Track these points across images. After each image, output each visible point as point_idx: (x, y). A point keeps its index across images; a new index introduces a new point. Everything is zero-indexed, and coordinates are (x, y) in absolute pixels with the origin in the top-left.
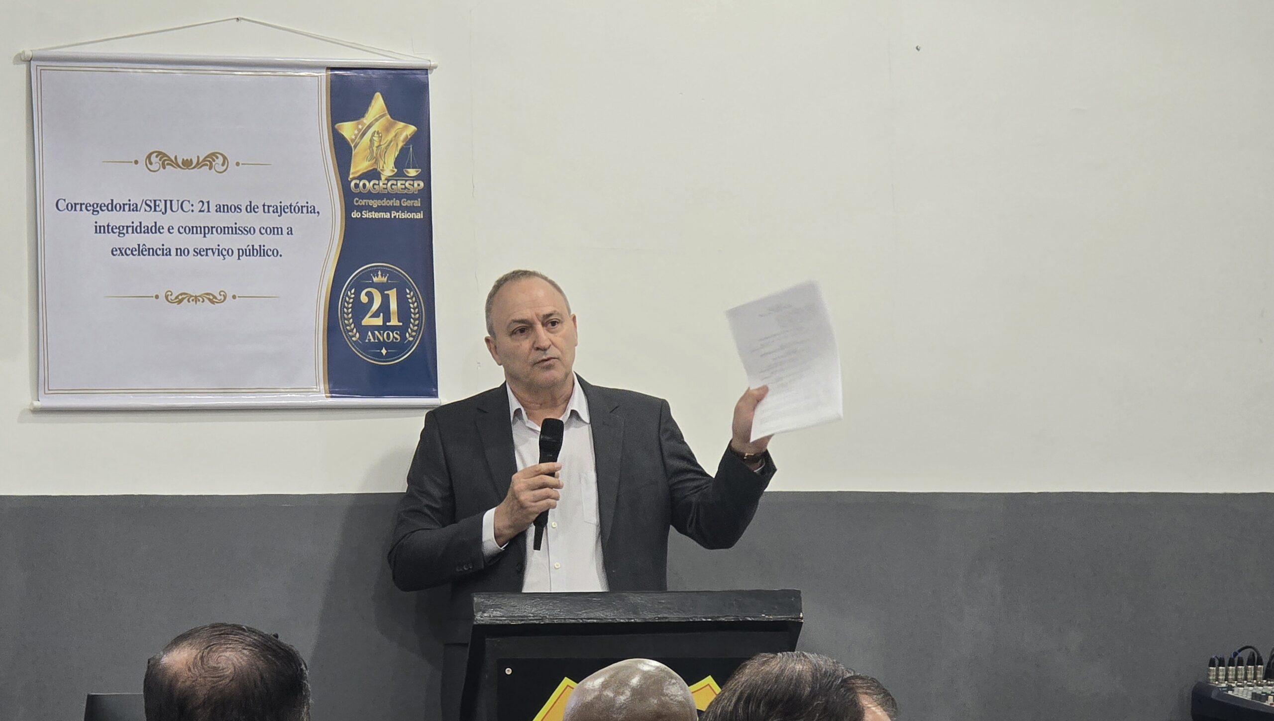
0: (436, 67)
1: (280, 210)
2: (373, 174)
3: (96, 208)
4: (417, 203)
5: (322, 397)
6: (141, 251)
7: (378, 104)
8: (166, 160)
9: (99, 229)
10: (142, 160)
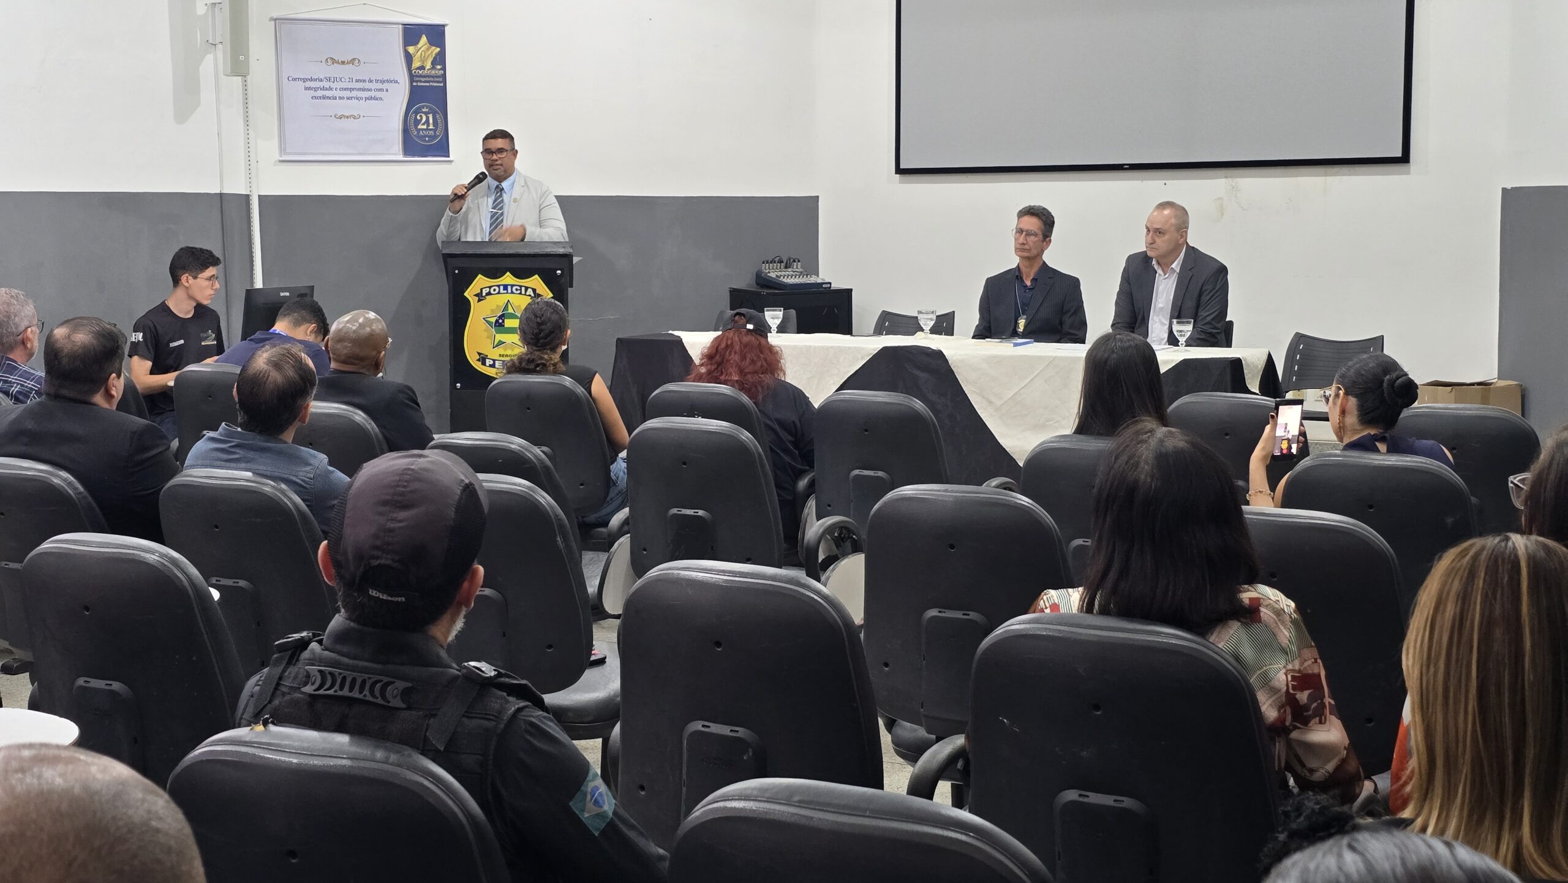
0: (447, 25)
1: (383, 82)
2: (422, 68)
3: (305, 80)
4: (441, 79)
5: (401, 157)
6: (324, 97)
7: (424, 39)
8: (334, 61)
9: (307, 89)
10: (324, 61)
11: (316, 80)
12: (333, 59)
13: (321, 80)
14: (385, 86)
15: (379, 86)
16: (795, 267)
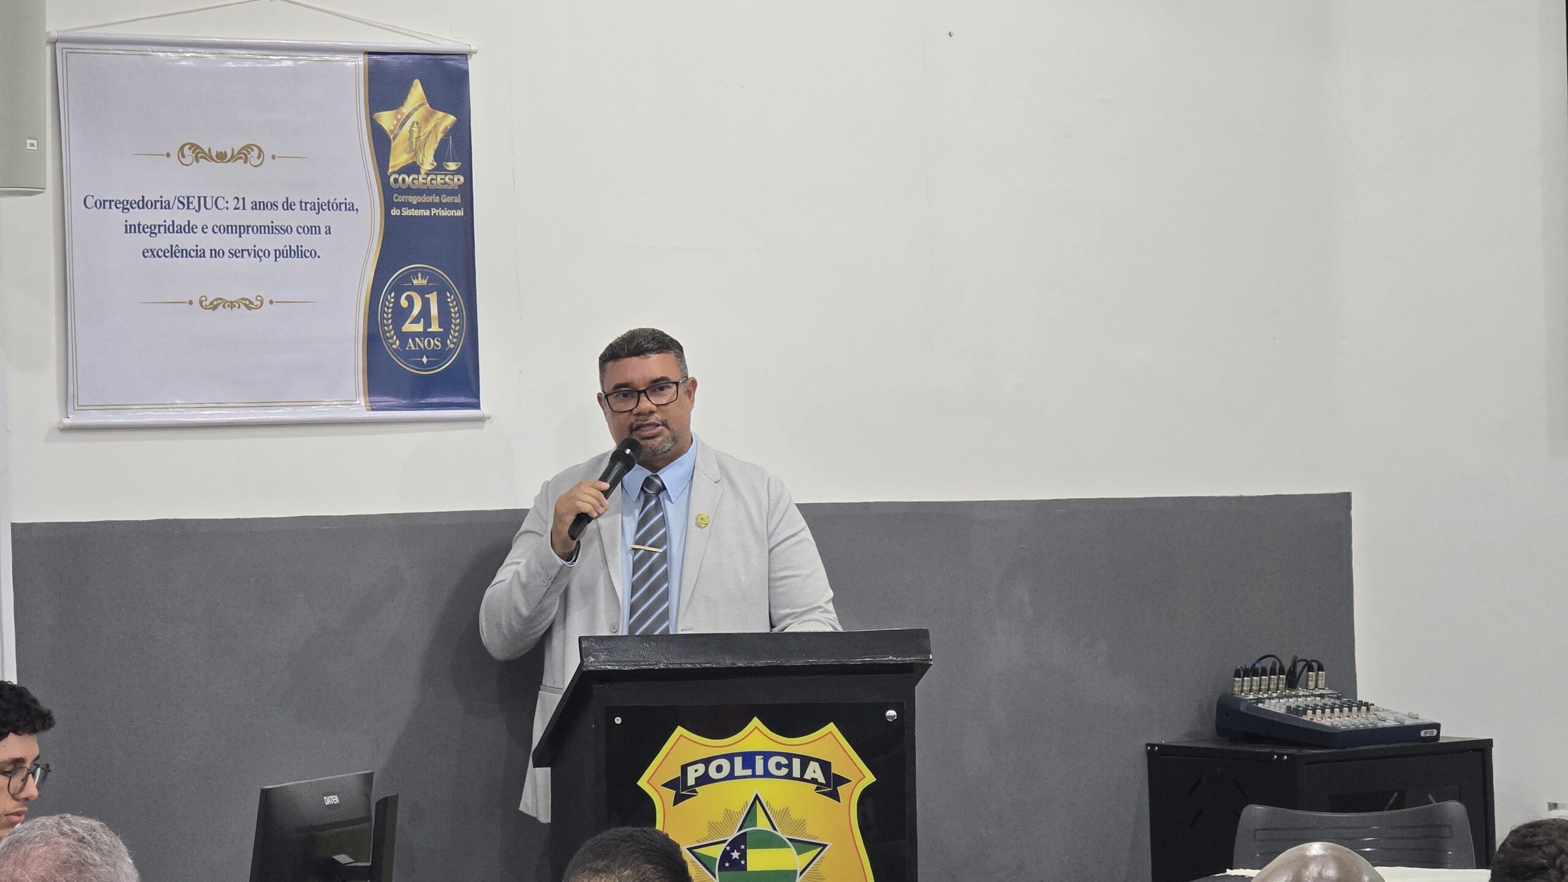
1: (318, 207)
2: (412, 168)
3: (126, 206)
4: (458, 200)
5: (362, 412)
6: (173, 252)
7: (417, 92)
8: (199, 153)
9: (129, 229)
10: (174, 152)
11: (154, 204)
12: (198, 147)
13: (168, 206)
14: (324, 218)
15: (310, 218)
16: (1311, 684)
